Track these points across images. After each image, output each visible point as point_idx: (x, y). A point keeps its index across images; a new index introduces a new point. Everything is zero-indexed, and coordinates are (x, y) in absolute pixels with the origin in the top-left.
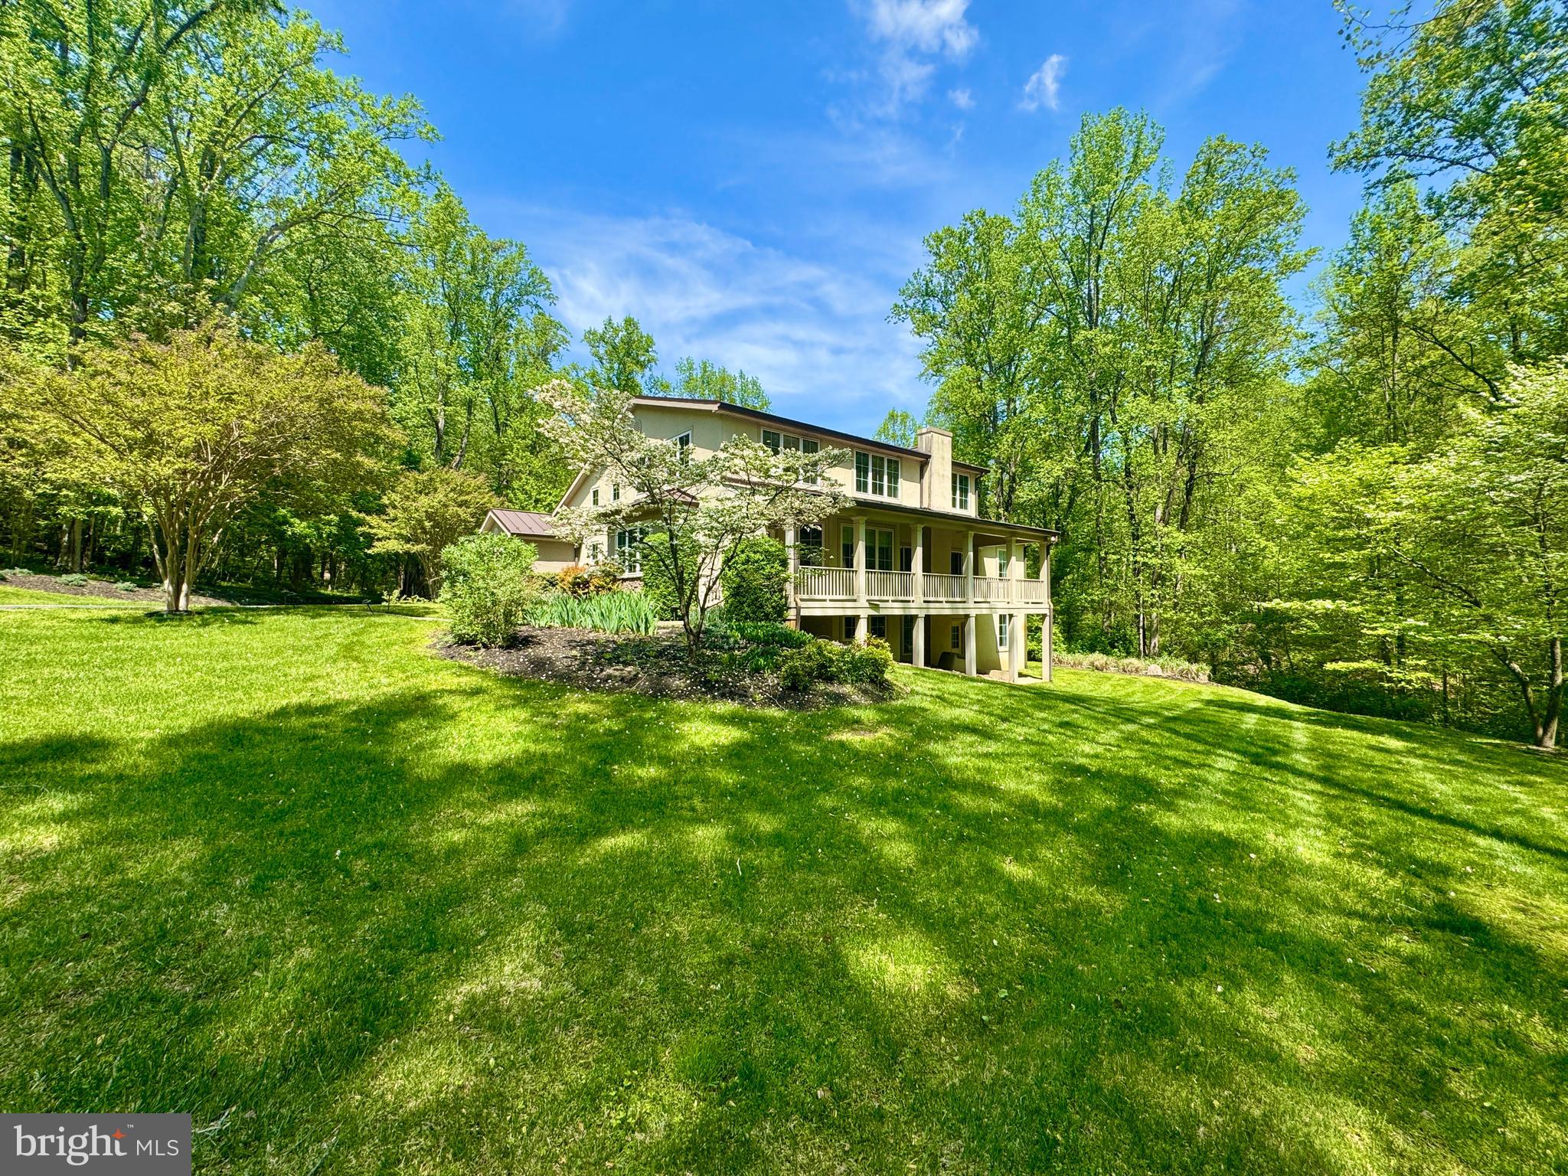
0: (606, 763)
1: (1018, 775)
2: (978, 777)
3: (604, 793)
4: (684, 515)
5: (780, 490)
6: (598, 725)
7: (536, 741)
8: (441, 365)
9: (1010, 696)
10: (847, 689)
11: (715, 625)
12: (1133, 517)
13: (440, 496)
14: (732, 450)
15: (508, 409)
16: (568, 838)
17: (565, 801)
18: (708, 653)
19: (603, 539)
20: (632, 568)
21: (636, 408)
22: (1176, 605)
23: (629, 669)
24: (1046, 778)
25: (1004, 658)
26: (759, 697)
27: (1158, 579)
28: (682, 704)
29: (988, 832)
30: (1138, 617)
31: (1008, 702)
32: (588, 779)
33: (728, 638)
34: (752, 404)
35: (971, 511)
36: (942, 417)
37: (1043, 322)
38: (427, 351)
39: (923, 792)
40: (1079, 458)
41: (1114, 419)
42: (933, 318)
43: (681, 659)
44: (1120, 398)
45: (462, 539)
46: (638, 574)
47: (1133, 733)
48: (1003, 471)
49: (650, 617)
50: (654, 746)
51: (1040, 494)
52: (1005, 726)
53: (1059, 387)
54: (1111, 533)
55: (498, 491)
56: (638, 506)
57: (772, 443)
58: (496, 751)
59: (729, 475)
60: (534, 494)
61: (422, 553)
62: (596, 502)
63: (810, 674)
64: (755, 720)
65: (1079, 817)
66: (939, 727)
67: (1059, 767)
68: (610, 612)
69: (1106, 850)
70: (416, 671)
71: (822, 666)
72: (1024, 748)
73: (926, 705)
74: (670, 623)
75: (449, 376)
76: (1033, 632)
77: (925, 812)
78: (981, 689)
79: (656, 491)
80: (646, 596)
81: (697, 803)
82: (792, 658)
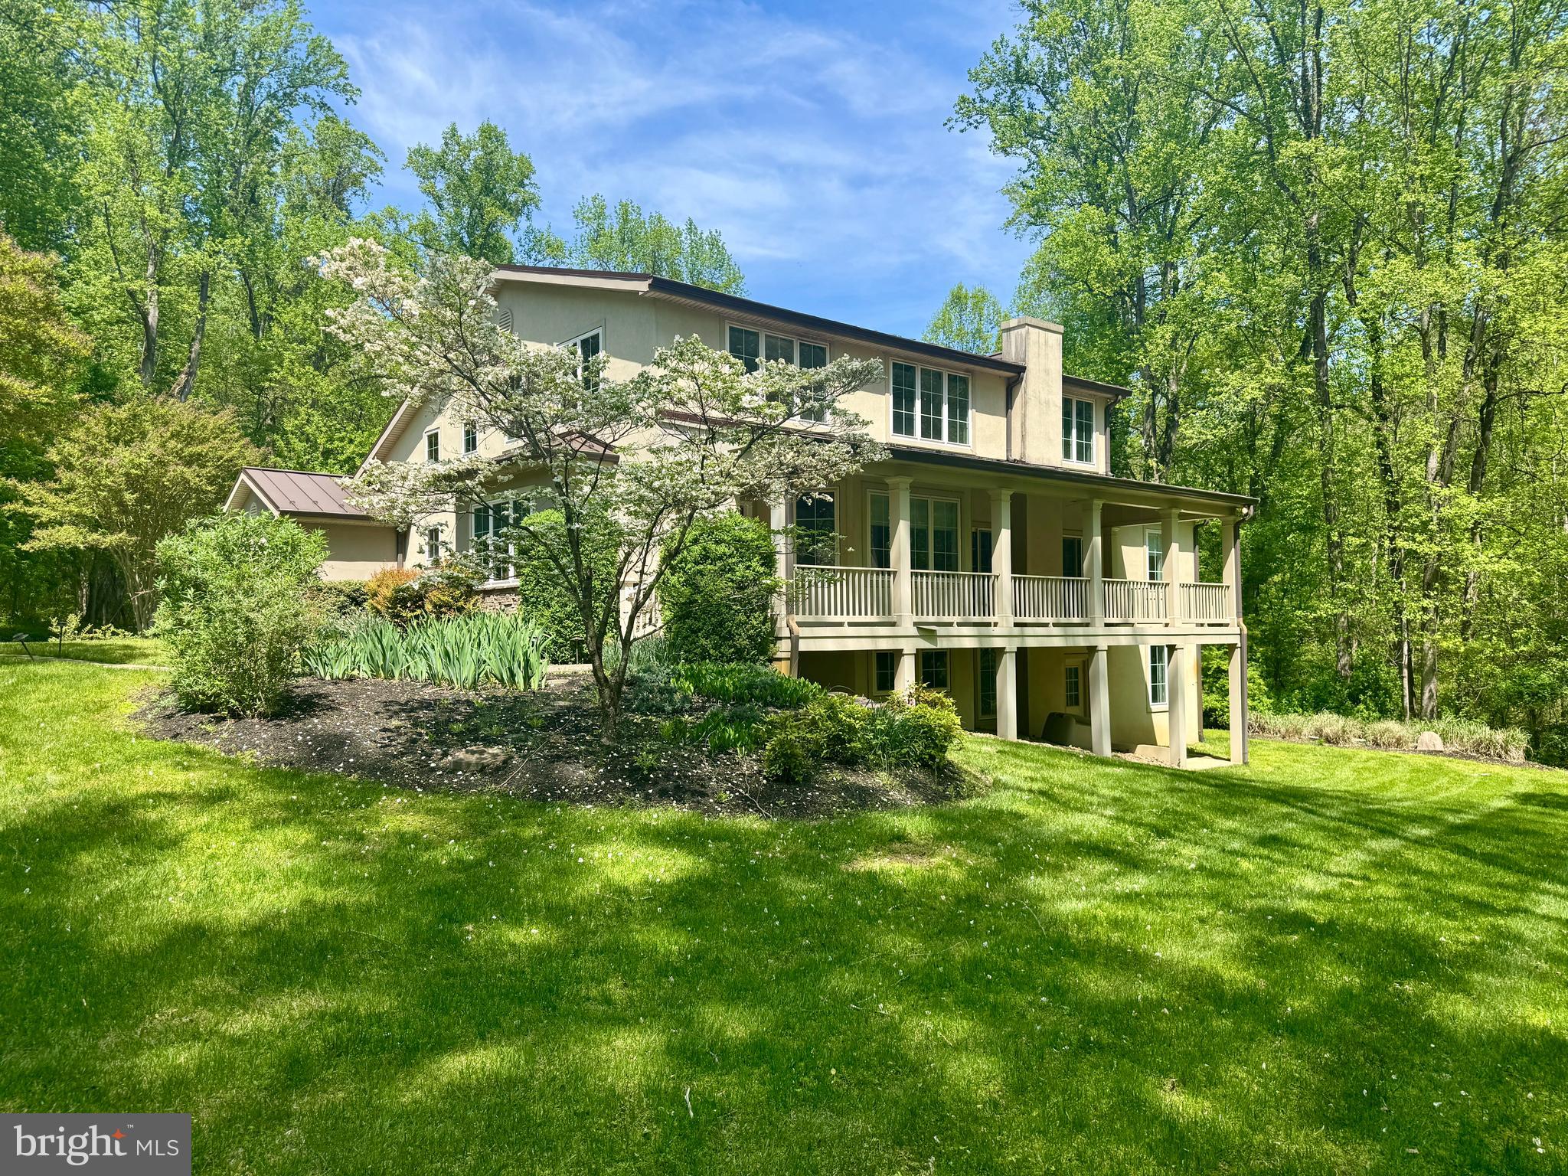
0: (451, 921)
1: (1186, 931)
2: (1115, 937)
3: (447, 973)
4: (591, 478)
5: (760, 432)
6: (437, 853)
7: (326, 883)
8: (152, 212)
9: (1172, 790)
10: (882, 779)
11: (648, 670)
12: (1387, 470)
13: (152, 446)
14: (673, 364)
15: (274, 289)
16: (384, 1057)
17: (378, 989)
18: (638, 719)
19: (446, 519)
20: (501, 574)
21: (501, 289)
22: (1466, 625)
23: (495, 750)
24: (1234, 937)
25: (1160, 722)
26: (726, 796)
27: (1435, 580)
28: (588, 812)
29: (1132, 1035)
30: (1398, 646)
31: (1171, 801)
32: (419, 949)
33: (672, 692)
34: (711, 279)
35: (1098, 464)
36: (1047, 298)
37: (1224, 126)
38: (126, 188)
39: (1017, 964)
40: (1290, 366)
41: (1351, 297)
42: (1029, 120)
43: (588, 730)
44: (1361, 259)
45: (192, 522)
46: (513, 582)
47: (1394, 854)
48: (1156, 391)
49: (533, 658)
50: (539, 888)
51: (1221, 432)
52: (1162, 844)
53: (1254, 242)
54: (1349, 499)
55: (257, 437)
56: (507, 462)
57: (745, 350)
58: (255, 902)
59: (670, 407)
60: (321, 440)
61: (119, 549)
62: (433, 454)
63: (815, 755)
64: (719, 836)
65: (1296, 1004)
66: (1045, 846)
67: (1257, 917)
68: (461, 649)
69: (1344, 1064)
70: (109, 761)
71: (836, 740)
72: (1199, 883)
73: (1021, 807)
74: (569, 668)
75: (166, 231)
76: (1211, 677)
77: (1021, 999)
78: (1119, 779)
79: (541, 436)
80: (526, 621)
81: (615, 988)
82: (783, 726)
